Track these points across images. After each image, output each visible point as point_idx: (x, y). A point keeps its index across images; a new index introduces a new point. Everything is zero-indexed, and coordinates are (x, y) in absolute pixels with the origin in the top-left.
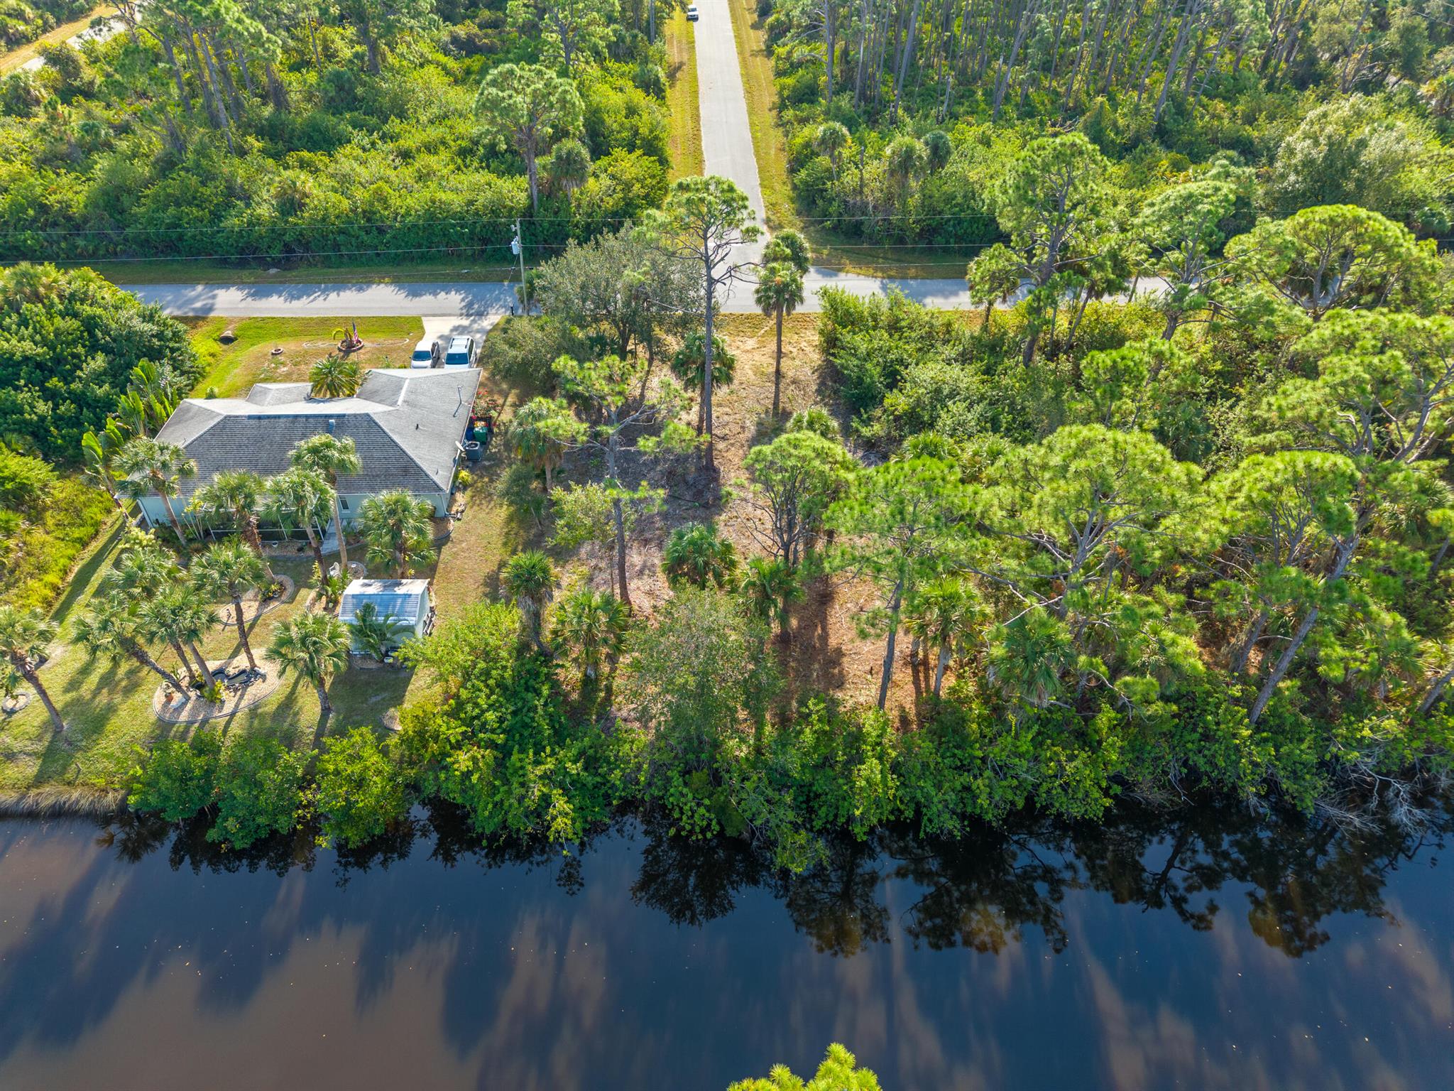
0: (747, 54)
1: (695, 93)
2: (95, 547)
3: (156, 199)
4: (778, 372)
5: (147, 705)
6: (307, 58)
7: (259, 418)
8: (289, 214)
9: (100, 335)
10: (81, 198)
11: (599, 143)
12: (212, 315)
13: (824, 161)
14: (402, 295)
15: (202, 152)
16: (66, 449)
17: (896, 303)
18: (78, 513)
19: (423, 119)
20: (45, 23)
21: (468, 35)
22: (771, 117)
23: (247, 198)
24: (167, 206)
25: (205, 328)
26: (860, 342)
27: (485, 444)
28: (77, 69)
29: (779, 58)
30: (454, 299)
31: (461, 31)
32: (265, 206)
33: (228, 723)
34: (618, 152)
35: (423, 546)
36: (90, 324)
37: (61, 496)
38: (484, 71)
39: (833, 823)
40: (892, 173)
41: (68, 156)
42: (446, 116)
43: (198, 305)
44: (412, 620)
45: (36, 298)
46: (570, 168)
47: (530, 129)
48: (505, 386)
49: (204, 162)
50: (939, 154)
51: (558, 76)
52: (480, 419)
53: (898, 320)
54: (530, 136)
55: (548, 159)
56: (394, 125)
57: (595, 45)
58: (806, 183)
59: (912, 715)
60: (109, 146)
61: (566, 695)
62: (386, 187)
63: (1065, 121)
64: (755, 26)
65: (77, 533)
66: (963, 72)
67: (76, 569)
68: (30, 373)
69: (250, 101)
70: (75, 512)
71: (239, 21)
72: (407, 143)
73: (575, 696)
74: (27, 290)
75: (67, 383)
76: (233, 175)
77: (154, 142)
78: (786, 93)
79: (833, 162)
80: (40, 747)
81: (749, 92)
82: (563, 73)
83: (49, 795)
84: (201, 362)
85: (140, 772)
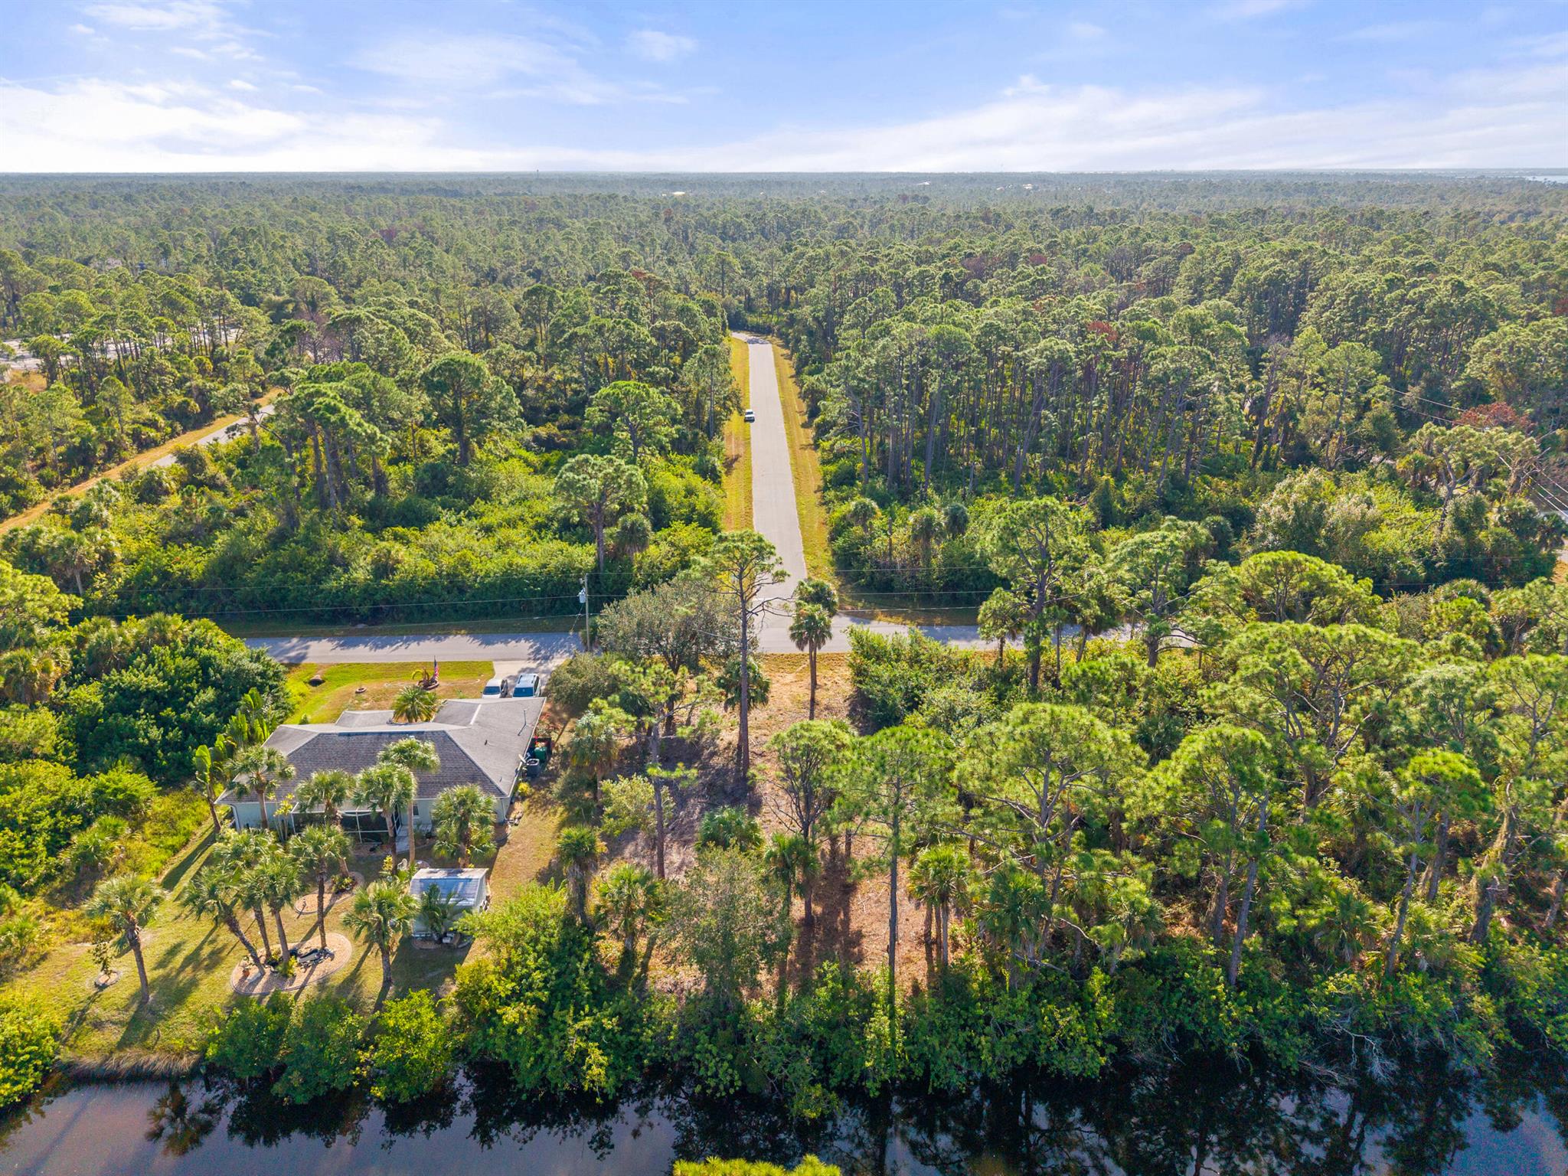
0: (797, 448)
1: (749, 480)
2: (184, 854)
3: (266, 567)
4: (813, 700)
5: (225, 981)
6: (404, 454)
7: (349, 735)
8: (382, 577)
9: (212, 672)
10: (200, 567)
11: (660, 516)
12: (304, 662)
13: (857, 530)
14: (477, 643)
15: (312, 527)
16: (169, 769)
17: (916, 641)
18: (173, 823)
19: (505, 501)
20: (174, 430)
21: (549, 435)
22: (815, 498)
23: (346, 566)
24: (275, 572)
25: (298, 673)
26: (883, 671)
27: (544, 762)
28: (203, 466)
29: (824, 450)
30: (524, 646)
31: (542, 431)
32: (361, 571)
33: (297, 995)
34: (677, 525)
35: (485, 840)
36: (206, 663)
37: (159, 810)
38: (561, 462)
39: (849, 1081)
40: (915, 538)
41: (191, 533)
42: (525, 498)
43: (292, 654)
44: (471, 901)
45: (163, 641)
46: (634, 537)
47: (600, 505)
48: (565, 716)
49: (312, 536)
50: (957, 523)
51: (627, 463)
52: (541, 740)
53: (918, 655)
54: (599, 510)
55: (615, 530)
56: (480, 505)
57: (659, 441)
58: (843, 549)
59: (924, 986)
60: (228, 526)
61: (604, 970)
62: (469, 554)
63: (1080, 496)
64: (805, 426)
65: (170, 841)
66: (990, 458)
67: (166, 872)
68: (148, 704)
69: (355, 486)
70: (170, 823)
71: (359, 425)
72: (490, 519)
73: (613, 972)
74: (156, 635)
75: (178, 713)
76: (335, 546)
77: (269, 520)
78: (828, 478)
79: (866, 530)
80: (126, 1017)
81: (797, 478)
82: (632, 462)
83: (129, 1058)
84: (292, 701)
85: (218, 1032)
